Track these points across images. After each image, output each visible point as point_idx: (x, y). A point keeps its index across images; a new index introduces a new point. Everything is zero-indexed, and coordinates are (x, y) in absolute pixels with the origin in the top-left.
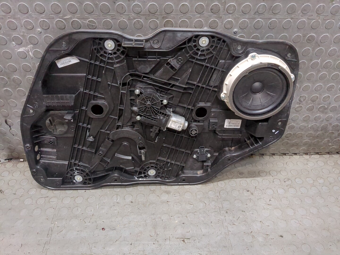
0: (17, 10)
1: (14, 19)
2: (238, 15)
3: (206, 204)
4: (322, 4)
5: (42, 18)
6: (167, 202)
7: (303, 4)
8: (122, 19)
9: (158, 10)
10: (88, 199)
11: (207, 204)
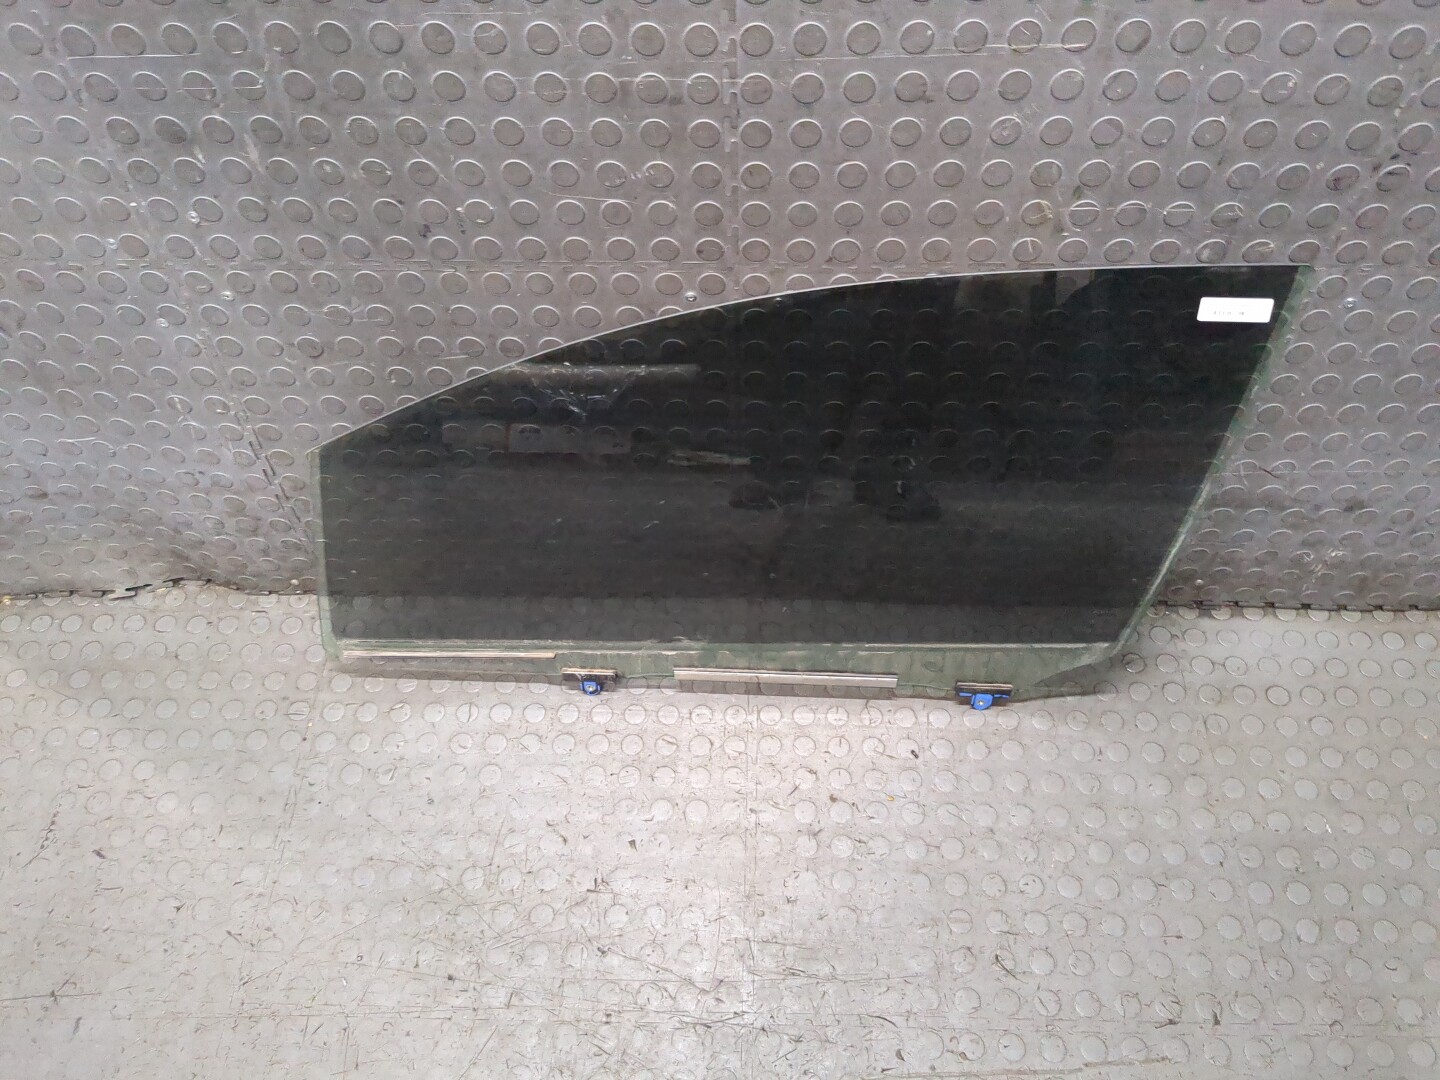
0: (163, 251)
1: (159, 269)
2: (779, 265)
3: (712, 744)
4: (1028, 239)
5: (232, 268)
6: (607, 731)
7: (971, 240)
8: (449, 271)
9: (545, 252)
10: (392, 712)
11: (717, 744)
